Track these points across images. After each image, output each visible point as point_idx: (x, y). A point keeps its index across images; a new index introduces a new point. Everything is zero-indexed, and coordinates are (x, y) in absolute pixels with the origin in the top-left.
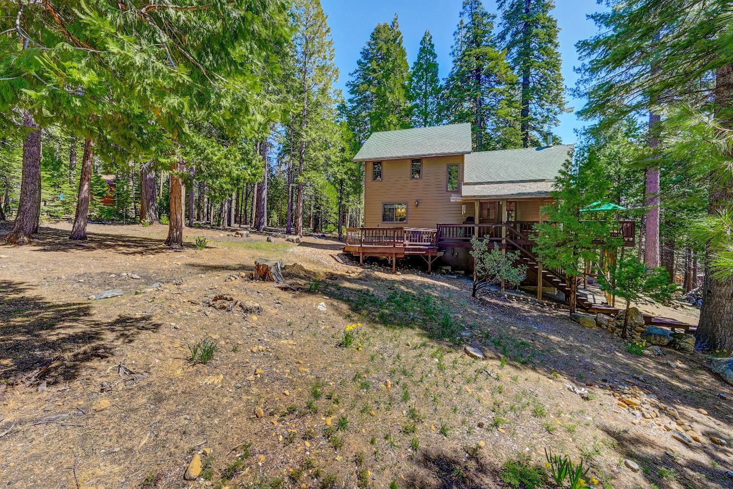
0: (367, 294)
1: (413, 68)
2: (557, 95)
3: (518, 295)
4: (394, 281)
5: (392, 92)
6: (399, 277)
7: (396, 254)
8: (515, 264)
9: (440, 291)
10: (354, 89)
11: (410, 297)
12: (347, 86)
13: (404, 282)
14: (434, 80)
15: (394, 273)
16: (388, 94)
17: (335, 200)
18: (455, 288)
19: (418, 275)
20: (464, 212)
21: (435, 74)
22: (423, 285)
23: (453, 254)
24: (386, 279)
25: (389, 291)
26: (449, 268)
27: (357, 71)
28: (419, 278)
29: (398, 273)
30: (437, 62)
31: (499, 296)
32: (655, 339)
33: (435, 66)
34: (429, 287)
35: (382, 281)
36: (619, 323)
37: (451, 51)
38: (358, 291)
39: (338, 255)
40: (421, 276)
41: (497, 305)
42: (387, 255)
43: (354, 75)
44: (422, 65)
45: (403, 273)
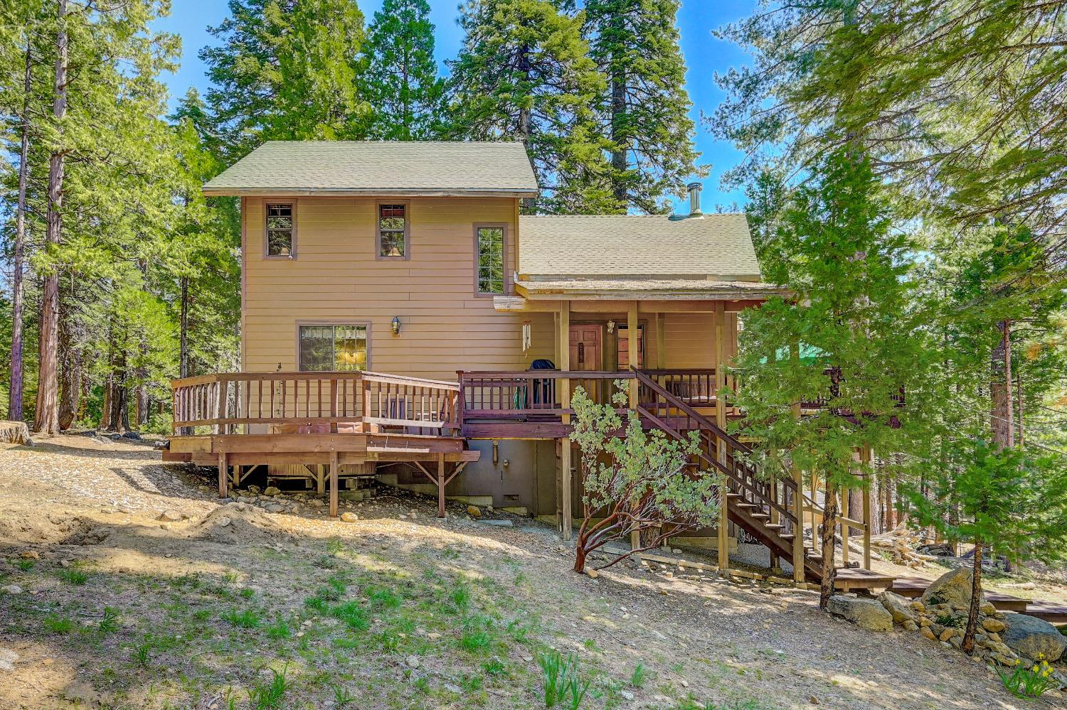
0: (219, 592)
1: (372, 28)
2: (681, 137)
3: (673, 561)
4: (335, 542)
5: (319, 66)
6: (350, 526)
7: (340, 455)
8: (692, 468)
9: (483, 564)
10: (223, 70)
11: (395, 590)
12: (203, 57)
13: (365, 544)
14: (424, 65)
15: (337, 515)
16: (310, 71)
17: (173, 346)
18: (520, 552)
19: (409, 519)
20: (526, 342)
21: (428, 47)
22: (425, 548)
23: (496, 463)
24: (307, 537)
25: (318, 571)
26: (488, 501)
27: (230, 25)
28: (414, 529)
29: (348, 515)
30: (431, 22)
31: (633, 568)
32: (1039, 647)
33: (427, 29)
34: (448, 552)
35: (293, 540)
36: (941, 612)
37: (459, 15)
38: (181, 582)
39: (147, 471)
40: (419, 521)
41: (645, 591)
42: (310, 461)
43: (222, 34)
44: (394, 21)
45: (364, 515)
